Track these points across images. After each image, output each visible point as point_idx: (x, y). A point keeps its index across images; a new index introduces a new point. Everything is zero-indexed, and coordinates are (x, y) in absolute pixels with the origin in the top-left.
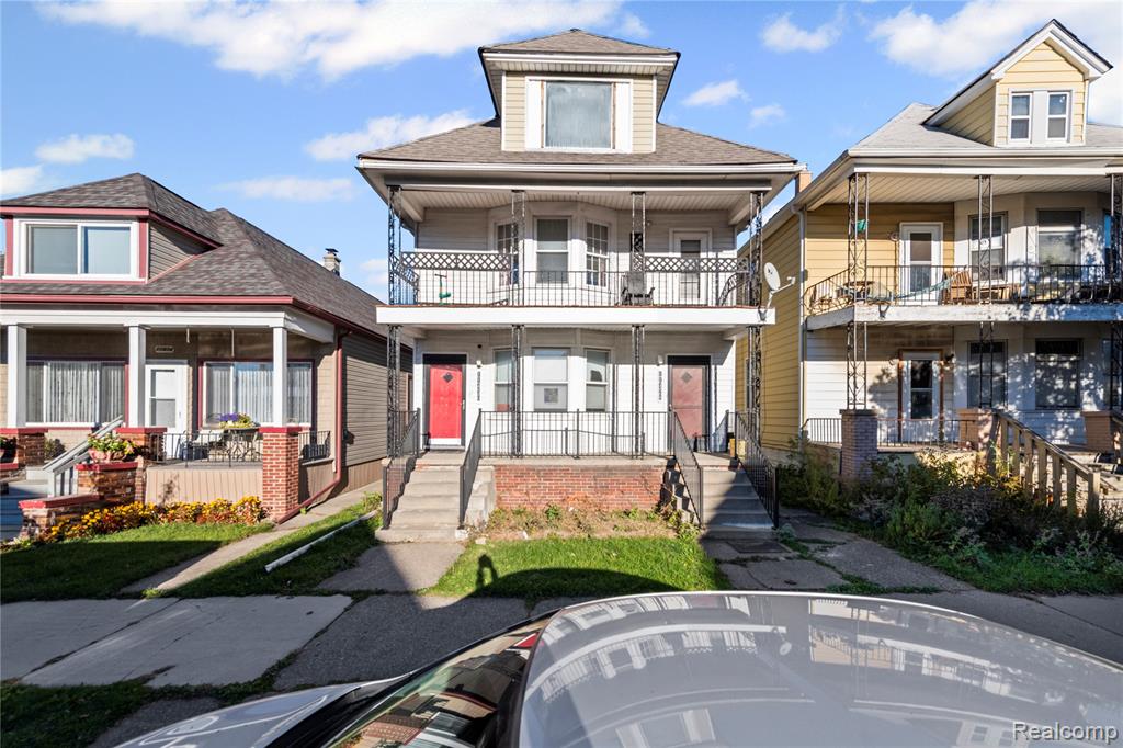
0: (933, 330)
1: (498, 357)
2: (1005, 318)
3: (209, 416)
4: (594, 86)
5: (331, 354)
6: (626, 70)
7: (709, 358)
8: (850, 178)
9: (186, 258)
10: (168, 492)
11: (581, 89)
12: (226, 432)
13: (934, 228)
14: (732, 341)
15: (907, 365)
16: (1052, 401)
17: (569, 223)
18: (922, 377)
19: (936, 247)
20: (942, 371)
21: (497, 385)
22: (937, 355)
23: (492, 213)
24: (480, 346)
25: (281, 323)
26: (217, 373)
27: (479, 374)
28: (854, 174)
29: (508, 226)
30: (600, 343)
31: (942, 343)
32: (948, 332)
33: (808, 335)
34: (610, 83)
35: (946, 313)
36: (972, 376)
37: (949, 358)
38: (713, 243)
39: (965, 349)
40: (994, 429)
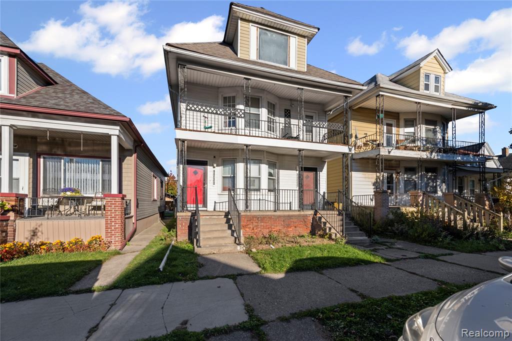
0: (393, 162)
1: (224, 163)
2: (425, 157)
3: (44, 190)
4: (280, 36)
5: (131, 156)
6: (295, 31)
7: (317, 168)
8: (377, 96)
9: (38, 88)
10: (34, 235)
11: (274, 35)
12: (59, 200)
13: (393, 122)
14: (325, 162)
15: (385, 175)
16: (429, 190)
17: (260, 99)
18: (390, 180)
19: (394, 129)
20: (396, 177)
21: (224, 177)
22: (395, 172)
23: (220, 90)
24: (215, 157)
25: (117, 133)
26: (50, 164)
27: (214, 171)
28: (379, 95)
29: (230, 97)
30: (273, 159)
31: (396, 167)
32: (398, 162)
33: (353, 161)
34: (287, 36)
35: (408, 154)
36: (406, 180)
37: (399, 173)
38: (318, 118)
39: (403, 170)
40: (423, 198)
